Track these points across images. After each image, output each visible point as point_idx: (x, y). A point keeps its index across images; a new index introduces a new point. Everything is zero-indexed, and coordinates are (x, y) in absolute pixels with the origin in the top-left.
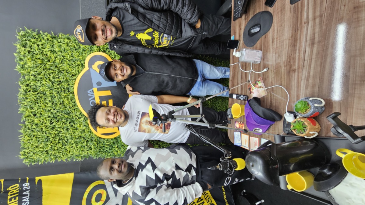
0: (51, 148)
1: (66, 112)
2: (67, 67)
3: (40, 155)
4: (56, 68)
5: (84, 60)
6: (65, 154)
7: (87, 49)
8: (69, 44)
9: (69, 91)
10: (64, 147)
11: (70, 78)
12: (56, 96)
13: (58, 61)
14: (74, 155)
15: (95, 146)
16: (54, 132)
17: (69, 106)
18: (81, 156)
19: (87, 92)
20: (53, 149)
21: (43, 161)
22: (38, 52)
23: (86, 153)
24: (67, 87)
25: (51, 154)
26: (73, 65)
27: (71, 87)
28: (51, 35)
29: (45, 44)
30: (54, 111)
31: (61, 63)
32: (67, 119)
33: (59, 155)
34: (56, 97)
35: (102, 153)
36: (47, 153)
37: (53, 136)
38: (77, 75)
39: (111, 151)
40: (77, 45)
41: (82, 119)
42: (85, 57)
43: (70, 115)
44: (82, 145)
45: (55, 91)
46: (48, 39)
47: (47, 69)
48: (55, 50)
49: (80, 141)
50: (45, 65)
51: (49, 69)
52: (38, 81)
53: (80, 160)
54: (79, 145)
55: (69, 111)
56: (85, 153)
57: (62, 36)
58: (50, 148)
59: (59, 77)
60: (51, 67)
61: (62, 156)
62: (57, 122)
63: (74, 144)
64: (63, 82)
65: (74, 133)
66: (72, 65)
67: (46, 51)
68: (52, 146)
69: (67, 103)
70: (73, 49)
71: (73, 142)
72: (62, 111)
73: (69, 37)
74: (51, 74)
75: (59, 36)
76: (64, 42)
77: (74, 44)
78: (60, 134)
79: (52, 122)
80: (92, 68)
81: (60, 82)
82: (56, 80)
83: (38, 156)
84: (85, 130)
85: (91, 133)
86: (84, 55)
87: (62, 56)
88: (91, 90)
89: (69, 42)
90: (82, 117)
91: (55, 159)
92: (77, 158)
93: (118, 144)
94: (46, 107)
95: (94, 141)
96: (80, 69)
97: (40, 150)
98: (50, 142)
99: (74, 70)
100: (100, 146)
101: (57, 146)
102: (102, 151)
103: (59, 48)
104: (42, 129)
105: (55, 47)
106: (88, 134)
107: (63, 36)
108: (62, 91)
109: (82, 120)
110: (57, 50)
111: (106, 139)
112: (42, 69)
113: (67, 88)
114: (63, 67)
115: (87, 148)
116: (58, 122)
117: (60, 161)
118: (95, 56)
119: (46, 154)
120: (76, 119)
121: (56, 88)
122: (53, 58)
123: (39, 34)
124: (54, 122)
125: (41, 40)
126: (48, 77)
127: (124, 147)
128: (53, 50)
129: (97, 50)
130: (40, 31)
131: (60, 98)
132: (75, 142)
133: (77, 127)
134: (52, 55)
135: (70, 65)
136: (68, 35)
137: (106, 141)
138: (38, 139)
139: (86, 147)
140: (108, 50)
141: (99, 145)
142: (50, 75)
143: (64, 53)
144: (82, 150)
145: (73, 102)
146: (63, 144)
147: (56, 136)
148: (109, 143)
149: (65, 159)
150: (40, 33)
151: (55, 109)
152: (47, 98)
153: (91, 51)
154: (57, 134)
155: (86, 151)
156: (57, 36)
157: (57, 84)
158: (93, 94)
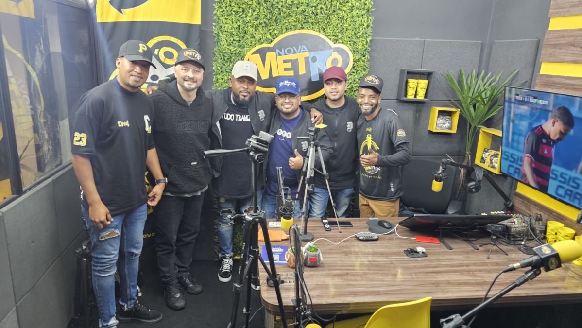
1: (278, 18)
2: (334, 23)
4: (332, 11)
5: (343, 43)
6: (224, 14)
7: (356, 47)
9: (304, 23)
10: (233, 13)
11: (320, 26)
12: (299, 9)
13: (341, 13)
14: (222, 24)
17: (286, 22)
18: (220, 33)
19: (303, 45)
23: (223, 39)
27: (310, 26)
28: (371, 8)
31: (339, 17)
32: (270, 19)
33: (222, 6)
35: (221, 59)
38: (324, 33)
39: (224, 71)
40: (360, 35)
41: (269, 37)
42: (347, 44)
43: (275, 23)
45: (305, 8)
46: (366, 4)
48: (354, 11)
49: (241, 32)
51: (331, 4)
53: (213, 31)
54: (235, 31)
55: (280, 22)
56: (223, 37)
57: (370, 19)
59: (322, 14)
60: (334, 6)
61: (221, 10)
62: (266, 8)
63: (236, 26)
64: (316, 17)
65: (250, 26)
66: (337, 29)
69: (290, 21)
70: (356, 31)
71: (239, 24)
72: (280, 14)
73: (370, 28)
74: (325, 5)
75: (370, 15)
76: (363, 21)
77: (361, 33)
78: (251, 11)
80: (334, 51)
81: (315, 14)
82: (319, 11)
84: (254, 39)
85: (250, 46)
86: (349, 42)
87: (347, 19)
88: (306, 49)
89: (364, 27)
92: (217, 27)
96: (332, 38)
99: (331, 30)
101: (236, 6)
103: (356, 16)
105: (357, 11)
106: (248, 42)
107: (371, 21)
108: (305, 15)
109: (267, 37)
110: (354, 13)
113: (309, 21)
114: (335, 19)
115: (230, 40)
117: (214, 7)
118: (348, 56)
120: (269, 30)
121: (310, 10)
122: (345, 9)
124: (267, 4)
128: (353, 8)
129: (355, 58)
131: (296, 13)
132: (239, 26)
134: (348, 8)
135: (337, 27)
136: (372, 25)
140: (355, 72)
141: (233, 55)
143: (351, 21)
145: (290, 27)
146: (237, 12)
147: (249, 6)
149: (216, 13)
151: (282, 6)
153: (354, 51)
154: (251, 7)
155: (227, 39)
157: (314, 11)
158: (301, 51)
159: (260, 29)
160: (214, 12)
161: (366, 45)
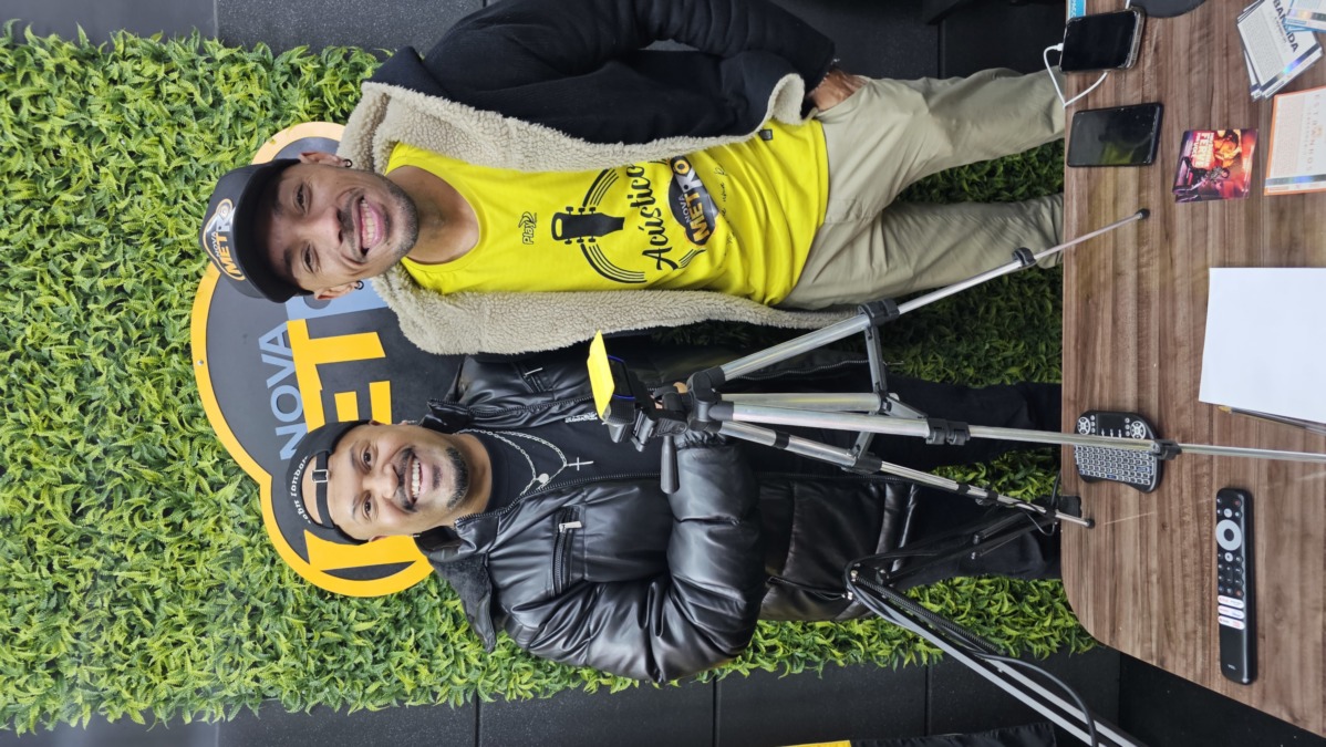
0: (75, 646)
1: (147, 456)
2: (156, 211)
3: (21, 682)
4: (98, 221)
6: (143, 681)
7: (257, 110)
8: (167, 88)
9: (163, 343)
10: (137, 641)
11: (173, 272)
12: (100, 369)
13: (109, 183)
14: (188, 688)
15: (296, 641)
16: (87, 562)
17: (165, 420)
18: (224, 693)
19: (258, 346)
20: (84, 654)
21: (36, 718)
22: (14, 140)
23: (248, 680)
24: (155, 318)
25: (75, 677)
26: (185, 198)
27: (174, 318)
28: (77, 44)
29: (48, 93)
30: (91, 446)
31: (127, 195)
32: (153, 490)
33: (112, 689)
34: (100, 374)
35: (334, 679)
36: (56, 675)
37: (85, 582)
39: (379, 670)
40: (204, 92)
41: (229, 491)
42: (249, 152)
43: (168, 469)
44: (227, 631)
45: (94, 344)
46: (60, 69)
47: (58, 226)
48: (95, 124)
49: (219, 609)
50: (46, 209)
51: (69, 227)
52: (16, 290)
53: (217, 719)
54: (212, 632)
55: (162, 446)
56: (241, 681)
57: (125, 46)
58: (71, 648)
59: (114, 268)
60: (77, 214)
61: (126, 694)
62: (104, 510)
63: (189, 629)
64: (133, 291)
65: (186, 569)
66: (180, 201)
67: (51, 133)
68: (77, 636)
69: (157, 406)
70: (184, 112)
71: (182, 618)
72: (128, 449)
73: (165, 48)
74: (75, 255)
75: (111, 47)
76: (137, 79)
77: (191, 87)
78: (121, 575)
79: (79, 505)
81: (120, 296)
82: (101, 283)
83: (11, 688)
84: (246, 550)
85: (275, 567)
86: (240, 142)
87: (131, 154)
88: (276, 332)
90: (228, 482)
91: (92, 710)
92: (204, 705)
93: (419, 630)
94: (50, 428)
95: (290, 611)
97: (23, 655)
98: (71, 614)
99: (190, 225)
100: (323, 641)
101: (105, 636)
102: (336, 666)
103: (117, 112)
104: (31, 543)
105: (95, 108)
106: (258, 573)
107: (133, 45)
108: (128, 341)
109: (230, 499)
110: (103, 121)
111: (354, 603)
112: (34, 230)
113: (152, 324)
114: (136, 210)
115: (253, 651)
116: (110, 508)
117: (116, 720)
119: (50, 680)
120: (199, 489)
121: (100, 324)
123: (22, 45)
124: (88, 508)
125: (27, 77)
126: (64, 271)
127: (451, 651)
128: (84, 125)
129: (309, 113)
130: (23, 29)
131: (118, 379)
132: (192, 617)
133: (201, 535)
134: (83, 151)
135: (172, 199)
136: (155, 41)
137: (353, 614)
138: (12, 600)
139: (248, 644)
141: (316, 634)
142: (71, 259)
143: (141, 137)
144: (227, 660)
145: (183, 401)
146: (134, 626)
147: (100, 582)
148: (374, 623)
149: (141, 712)
150: (26, 42)
151: (92, 441)
152: (57, 383)
153: (276, 118)
154: (106, 573)
155: (247, 665)
156: (104, 50)
157: (105, 303)
158: (284, 351)
159: (197, 529)
160: (139, 719)
161: (244, 62)
